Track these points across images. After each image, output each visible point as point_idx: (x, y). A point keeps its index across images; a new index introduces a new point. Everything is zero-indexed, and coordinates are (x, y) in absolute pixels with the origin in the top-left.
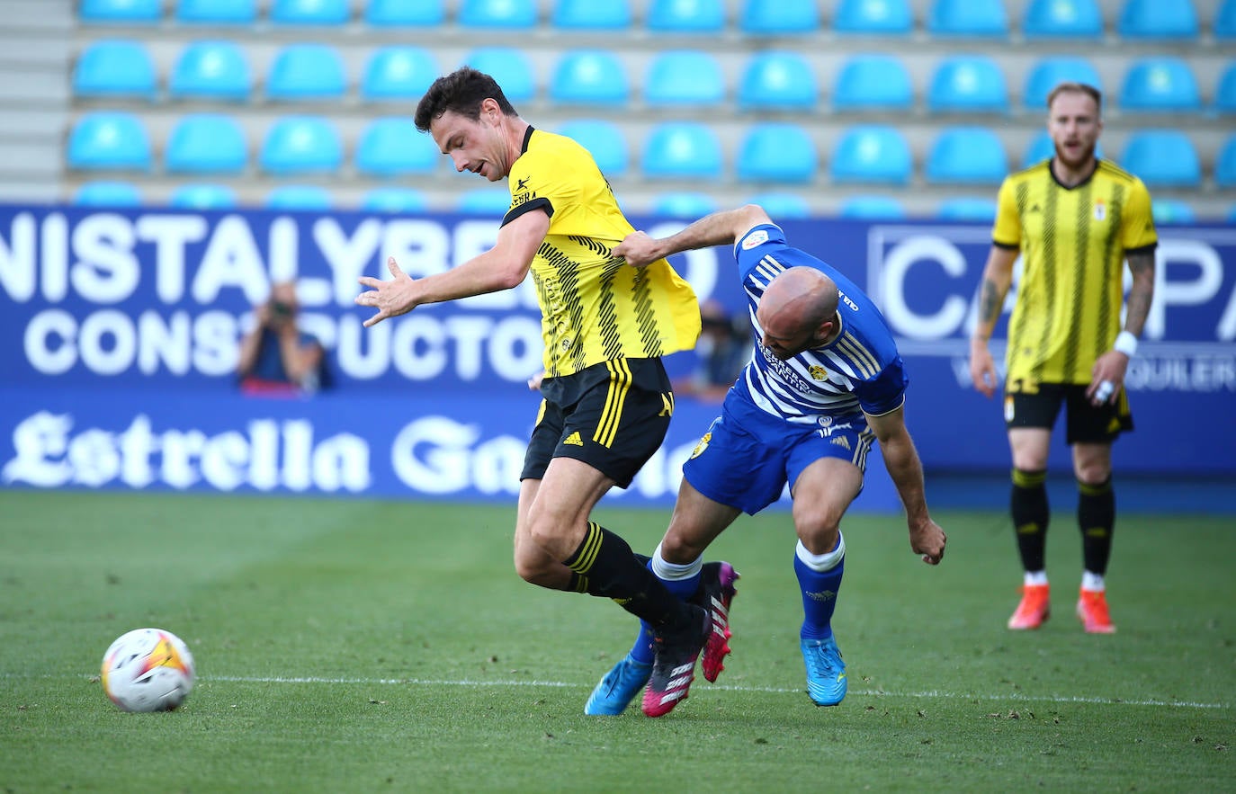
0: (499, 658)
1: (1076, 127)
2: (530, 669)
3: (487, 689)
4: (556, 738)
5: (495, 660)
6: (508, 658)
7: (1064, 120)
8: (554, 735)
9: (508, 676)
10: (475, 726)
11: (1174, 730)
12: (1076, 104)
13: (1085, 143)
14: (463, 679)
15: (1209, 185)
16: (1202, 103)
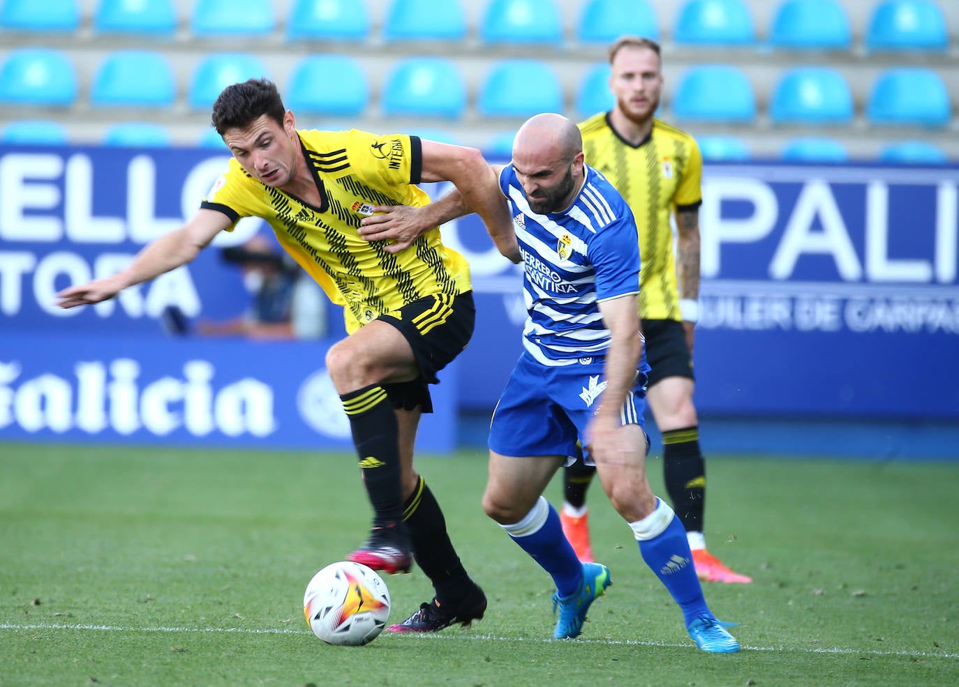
0: (41, 601)
1: (643, 84)
2: (73, 612)
3: (29, 633)
4: (99, 683)
5: (37, 603)
6: (51, 601)
7: (629, 76)
8: (99, 679)
9: (51, 620)
10: (18, 671)
11: (728, 675)
12: (639, 60)
13: (651, 100)
14: (5, 623)
15: (764, 121)
16: (756, 39)
